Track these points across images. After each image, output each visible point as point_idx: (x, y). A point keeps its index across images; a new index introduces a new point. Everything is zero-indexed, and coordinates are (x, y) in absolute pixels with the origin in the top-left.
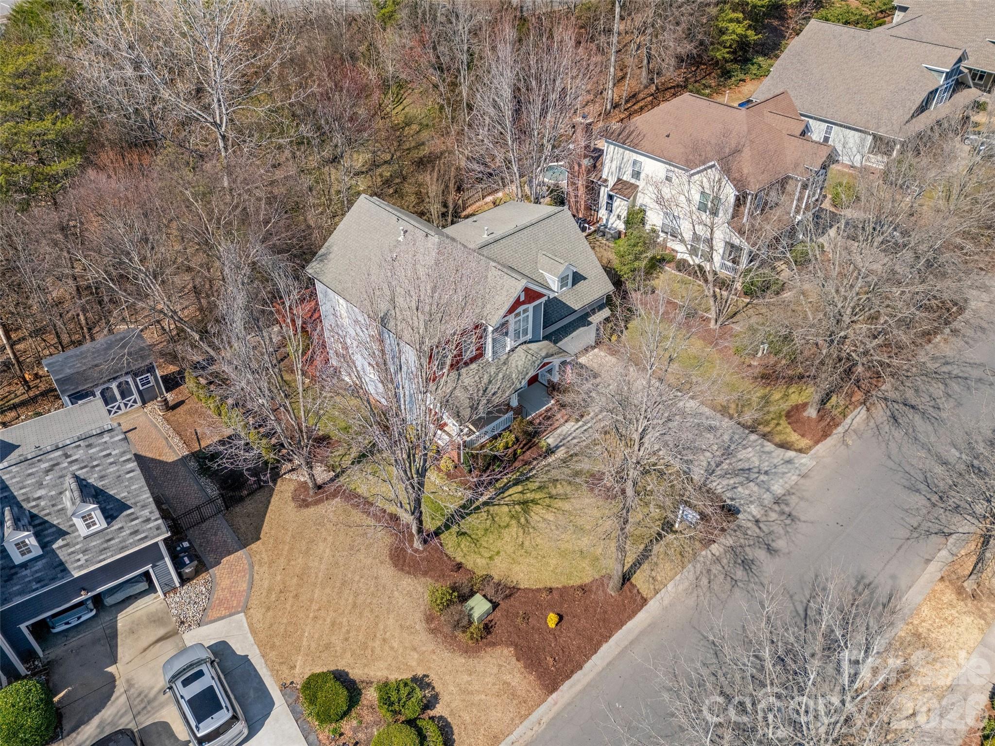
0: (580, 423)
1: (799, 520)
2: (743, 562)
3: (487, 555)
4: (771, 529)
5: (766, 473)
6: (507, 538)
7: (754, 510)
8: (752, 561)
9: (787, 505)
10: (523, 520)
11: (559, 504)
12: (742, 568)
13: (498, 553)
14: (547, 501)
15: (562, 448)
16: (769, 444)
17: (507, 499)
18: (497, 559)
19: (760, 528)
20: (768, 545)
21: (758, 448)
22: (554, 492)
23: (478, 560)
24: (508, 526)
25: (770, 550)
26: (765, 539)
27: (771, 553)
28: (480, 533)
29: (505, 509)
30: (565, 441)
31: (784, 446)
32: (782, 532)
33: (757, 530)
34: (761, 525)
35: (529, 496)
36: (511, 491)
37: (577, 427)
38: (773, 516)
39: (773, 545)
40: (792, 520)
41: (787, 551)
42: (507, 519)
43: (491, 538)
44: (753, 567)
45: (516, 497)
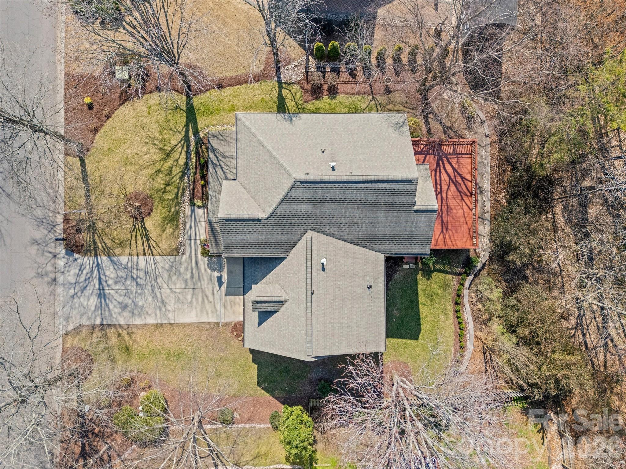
0: (198, 242)
1: (36, 277)
2: (42, 222)
3: (153, 108)
4: (44, 257)
5: (73, 297)
6: (154, 125)
7: (61, 263)
8: (39, 226)
9: (48, 283)
10: (157, 143)
11: (151, 171)
12: (40, 217)
13: (149, 113)
14: (158, 166)
15: (190, 213)
16: (87, 324)
17: (180, 149)
18: (146, 110)
19: (50, 253)
20: (39, 244)
21: (90, 314)
22: (161, 175)
23: (154, 102)
24: (161, 132)
25: (35, 242)
26: (42, 247)
27: (34, 240)
28: (169, 116)
29: (174, 142)
30: (193, 219)
31: (77, 330)
32: (38, 260)
33: (50, 250)
34: (51, 255)
35: (170, 161)
36: (184, 155)
37: (198, 238)
38: (49, 268)
39: (36, 247)
40: (38, 274)
41: (28, 249)
42: (166, 136)
43: (162, 119)
44: (35, 223)
45: (176, 155)
